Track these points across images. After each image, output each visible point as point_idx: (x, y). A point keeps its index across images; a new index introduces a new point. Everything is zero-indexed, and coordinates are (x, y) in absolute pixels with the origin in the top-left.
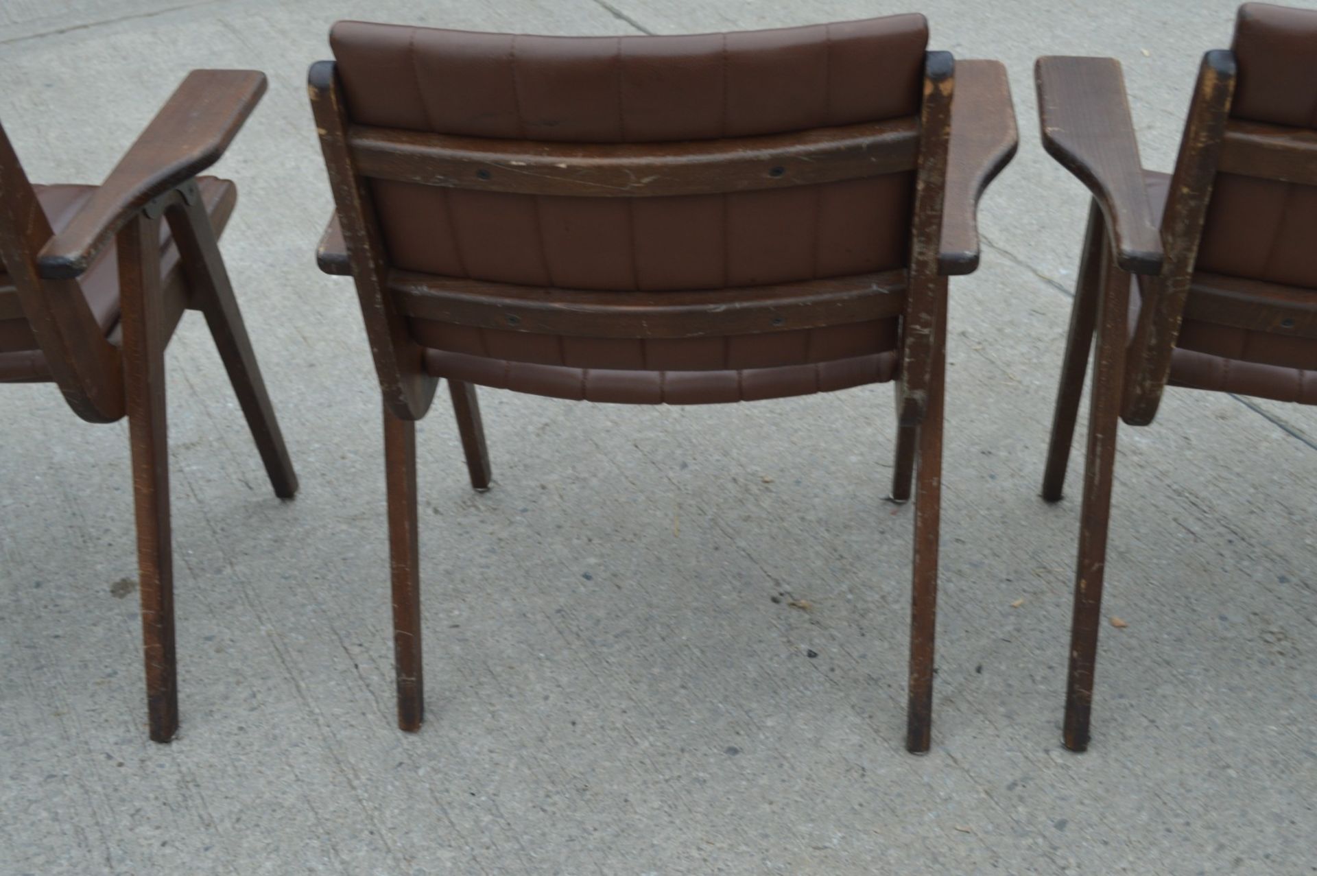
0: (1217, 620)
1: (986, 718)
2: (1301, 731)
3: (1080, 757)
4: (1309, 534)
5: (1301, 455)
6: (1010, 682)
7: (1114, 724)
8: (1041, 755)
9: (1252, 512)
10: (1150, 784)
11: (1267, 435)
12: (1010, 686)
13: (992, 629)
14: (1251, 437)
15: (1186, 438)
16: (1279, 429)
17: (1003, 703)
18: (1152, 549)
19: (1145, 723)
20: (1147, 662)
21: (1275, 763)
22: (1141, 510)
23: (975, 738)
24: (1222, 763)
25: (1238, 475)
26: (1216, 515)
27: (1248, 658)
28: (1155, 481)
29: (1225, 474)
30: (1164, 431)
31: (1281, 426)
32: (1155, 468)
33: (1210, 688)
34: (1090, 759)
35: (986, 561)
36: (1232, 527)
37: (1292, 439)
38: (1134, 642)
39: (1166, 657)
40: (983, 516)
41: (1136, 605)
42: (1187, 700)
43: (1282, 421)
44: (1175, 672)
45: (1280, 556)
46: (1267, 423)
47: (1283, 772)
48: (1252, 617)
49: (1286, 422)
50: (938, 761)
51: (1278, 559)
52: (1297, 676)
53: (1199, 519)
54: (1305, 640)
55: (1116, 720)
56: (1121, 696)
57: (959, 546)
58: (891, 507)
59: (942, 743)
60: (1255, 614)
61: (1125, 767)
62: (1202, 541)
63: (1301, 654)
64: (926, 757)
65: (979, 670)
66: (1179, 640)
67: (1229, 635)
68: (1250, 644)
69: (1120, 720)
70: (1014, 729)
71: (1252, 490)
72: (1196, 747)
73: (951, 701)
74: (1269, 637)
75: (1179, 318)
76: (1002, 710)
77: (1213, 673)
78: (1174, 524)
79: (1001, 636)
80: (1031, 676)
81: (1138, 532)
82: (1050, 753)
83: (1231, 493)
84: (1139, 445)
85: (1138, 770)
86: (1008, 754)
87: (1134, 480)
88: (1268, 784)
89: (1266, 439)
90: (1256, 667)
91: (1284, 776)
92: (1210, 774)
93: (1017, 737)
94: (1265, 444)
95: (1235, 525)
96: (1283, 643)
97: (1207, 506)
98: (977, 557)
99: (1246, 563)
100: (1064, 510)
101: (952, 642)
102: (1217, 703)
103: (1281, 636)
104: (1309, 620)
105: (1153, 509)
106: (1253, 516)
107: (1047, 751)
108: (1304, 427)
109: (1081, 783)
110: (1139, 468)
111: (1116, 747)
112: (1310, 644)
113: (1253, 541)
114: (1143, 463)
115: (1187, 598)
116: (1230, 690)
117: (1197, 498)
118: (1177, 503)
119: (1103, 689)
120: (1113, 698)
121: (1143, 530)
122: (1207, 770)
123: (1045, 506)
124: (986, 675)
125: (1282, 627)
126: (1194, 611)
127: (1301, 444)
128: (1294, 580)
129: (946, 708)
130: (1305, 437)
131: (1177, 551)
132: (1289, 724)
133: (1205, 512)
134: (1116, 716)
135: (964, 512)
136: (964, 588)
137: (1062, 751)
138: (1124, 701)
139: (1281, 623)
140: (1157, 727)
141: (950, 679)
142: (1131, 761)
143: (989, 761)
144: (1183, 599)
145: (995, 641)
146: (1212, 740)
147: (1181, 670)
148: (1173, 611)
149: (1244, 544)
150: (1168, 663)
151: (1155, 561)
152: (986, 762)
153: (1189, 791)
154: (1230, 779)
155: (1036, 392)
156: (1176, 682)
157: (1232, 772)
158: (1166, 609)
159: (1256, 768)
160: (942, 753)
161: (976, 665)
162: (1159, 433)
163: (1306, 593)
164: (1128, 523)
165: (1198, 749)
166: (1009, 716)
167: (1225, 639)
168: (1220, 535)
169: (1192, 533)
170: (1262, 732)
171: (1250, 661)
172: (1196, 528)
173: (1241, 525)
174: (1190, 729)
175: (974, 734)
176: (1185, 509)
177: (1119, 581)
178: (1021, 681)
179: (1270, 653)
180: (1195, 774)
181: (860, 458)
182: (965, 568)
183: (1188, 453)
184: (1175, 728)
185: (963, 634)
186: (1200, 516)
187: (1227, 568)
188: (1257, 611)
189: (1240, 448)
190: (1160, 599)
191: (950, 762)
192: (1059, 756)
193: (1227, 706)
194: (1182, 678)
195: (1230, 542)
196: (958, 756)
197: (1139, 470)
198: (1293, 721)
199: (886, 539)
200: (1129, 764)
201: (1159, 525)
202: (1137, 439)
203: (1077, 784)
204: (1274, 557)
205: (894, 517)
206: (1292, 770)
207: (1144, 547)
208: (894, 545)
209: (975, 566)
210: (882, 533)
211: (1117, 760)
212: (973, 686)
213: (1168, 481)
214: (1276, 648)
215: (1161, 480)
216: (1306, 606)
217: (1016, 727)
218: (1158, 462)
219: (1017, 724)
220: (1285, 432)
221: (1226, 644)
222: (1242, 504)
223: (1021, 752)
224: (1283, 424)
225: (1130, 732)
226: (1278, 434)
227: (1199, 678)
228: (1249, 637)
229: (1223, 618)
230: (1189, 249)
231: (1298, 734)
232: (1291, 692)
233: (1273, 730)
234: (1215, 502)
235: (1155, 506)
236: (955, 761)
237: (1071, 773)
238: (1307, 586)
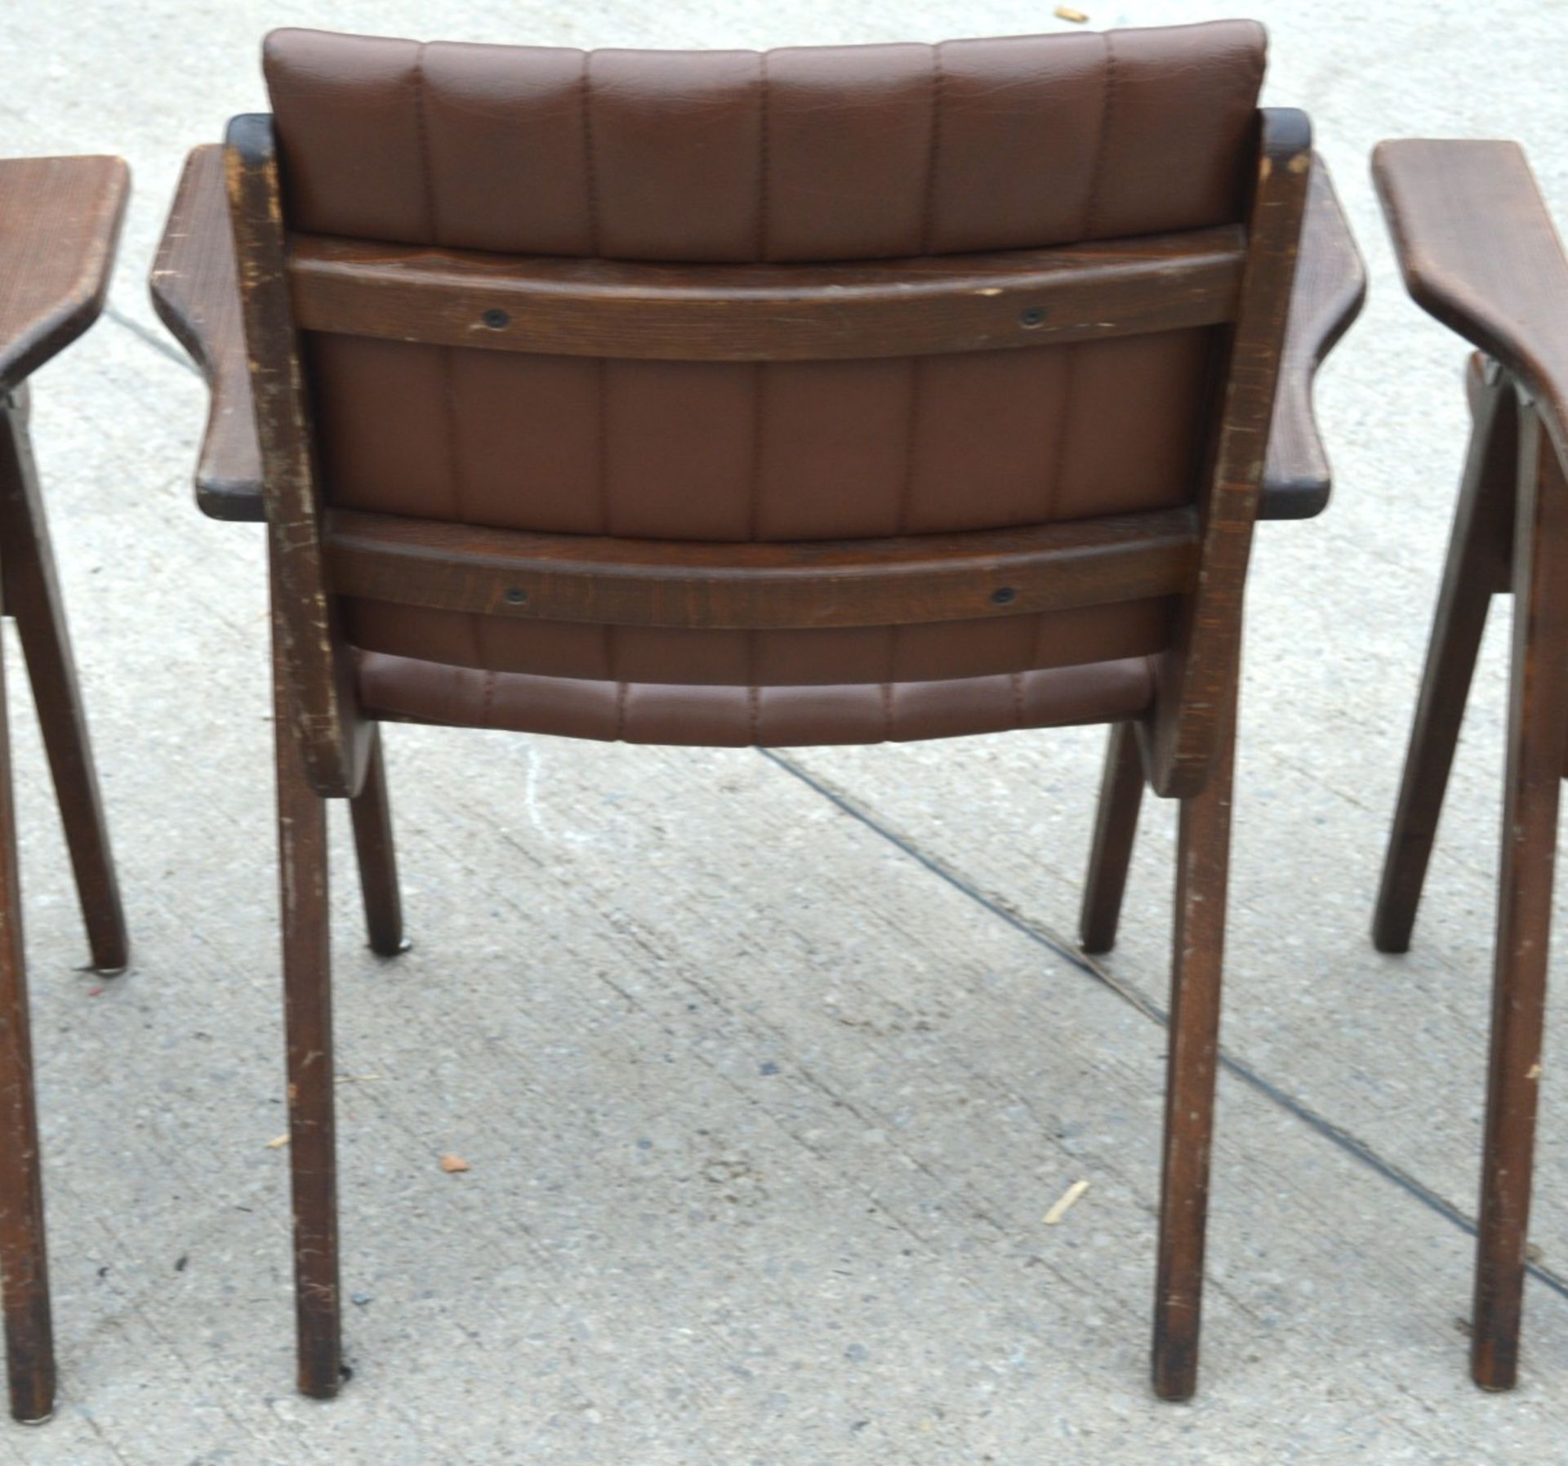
0: (633, 1148)
1: (173, 1351)
2: (733, 1333)
3: (325, 1407)
4: (834, 986)
5: (854, 846)
6: (233, 1283)
7: (403, 1344)
8: (258, 1408)
9: (743, 953)
10: (442, 1446)
11: (804, 817)
12: (230, 1289)
13: (222, 1191)
14: (774, 821)
15: (658, 829)
16: (828, 804)
17: (211, 1322)
18: (548, 1030)
19: (459, 1337)
20: (491, 1231)
21: (673, 1393)
22: (545, 961)
23: (144, 1386)
24: (581, 1400)
25: (735, 889)
26: (679, 963)
27: (672, 1211)
28: (583, 909)
29: (711, 888)
30: (621, 819)
31: (833, 799)
32: (589, 885)
33: (591, 1269)
34: (347, 1408)
35: (243, 1070)
36: (703, 982)
37: (848, 820)
38: (474, 1197)
39: (525, 1220)
40: (258, 990)
41: (494, 1130)
42: (545, 1293)
43: (834, 788)
44: (535, 1245)
45: (774, 1028)
46: (809, 794)
47: (684, 1407)
48: (697, 1139)
49: (843, 790)
50: (66, 1434)
51: (769, 1033)
52: (752, 1237)
53: (645, 972)
54: (781, 1173)
55: (407, 1337)
56: (428, 1295)
57: (200, 1045)
58: (92, 982)
59: (82, 1400)
60: (703, 1133)
61: (404, 1419)
62: (642, 1010)
63: (767, 1197)
64: (45, 1428)
65: (181, 1265)
66: (556, 1188)
67: (648, 1172)
68: (682, 1185)
69: (415, 1336)
70: (220, 1366)
71: (753, 915)
72: (540, 1374)
73: (116, 1324)
74: (717, 1172)
75: (320, 597)
76: (207, 1333)
77: (602, 1241)
78: (598, 983)
79: (237, 1202)
80: (273, 1269)
81: (529, 1000)
82: (275, 1404)
83: (713, 921)
84: (570, 846)
85: (427, 1422)
86: (198, 1411)
87: (546, 909)
88: (654, 1430)
89: (800, 822)
90: (682, 1227)
91: (684, 1415)
92: (553, 1422)
93: (222, 1380)
94: (797, 832)
95: (707, 978)
96: (741, 1180)
97: (667, 947)
98: (226, 1064)
99: (709, 1044)
100: (407, 970)
101: (144, 1218)
102: (597, 1295)
103: (740, 1169)
104: (796, 1138)
105: (567, 957)
106: (743, 960)
107: (269, 1402)
108: (873, 797)
109: (318, 1453)
110: (561, 888)
111: (396, 1385)
112: (788, 1180)
113: (732, 1004)
114: (569, 877)
115: (590, 1112)
116: (627, 1269)
117: (651, 933)
118: (613, 945)
119: (400, 1284)
120: (413, 1298)
121: (539, 997)
122: (551, 1414)
123: (374, 965)
124: (191, 1273)
125: (745, 1153)
126: (596, 1134)
127: (859, 827)
128: (789, 1068)
129: (104, 1337)
130: (872, 816)
131: (591, 1030)
132: (715, 1323)
133: (660, 958)
134: (410, 1330)
135: (223, 984)
136: (191, 1120)
137: (296, 1399)
138: (431, 1303)
139: (744, 1146)
140: (479, 1344)
141: (124, 1286)
142: (416, 1408)
143: (160, 1426)
144: (582, 1114)
145: (224, 1211)
146: (573, 1361)
147: (547, 1241)
148: (558, 1137)
149: (716, 1009)
150: (526, 1230)
151: (548, 1050)
152: (153, 1429)
153: (510, 1453)
154: (587, 1426)
155: (410, 760)
156: (532, 1262)
157: (594, 1415)
158: (547, 1135)
159: (638, 1403)
160: (78, 1419)
161: (178, 1256)
162: (612, 821)
163: (804, 1089)
164: (515, 986)
165: (544, 1379)
166: (215, 1345)
167: (638, 1180)
168: (677, 996)
169: (627, 997)
170: (664, 1339)
171: (674, 1217)
172: (637, 988)
173: (718, 977)
174: (538, 1343)
175: (143, 1381)
176: (624, 955)
177: (473, 1090)
178: (253, 1281)
179: (714, 1199)
180: (526, 1423)
181: (56, 898)
182: (201, 1084)
183: (655, 856)
184: (512, 1342)
185: (168, 1203)
186: (650, 966)
187: (674, 1055)
188: (707, 1127)
189: (749, 840)
190: (540, 1116)
191: (88, 1433)
192: (290, 1408)
193: (614, 1299)
194: (544, 1254)
195: (692, 1007)
196: (105, 1421)
197: (559, 892)
198: (724, 1316)
199: (69, 1041)
200: (412, 1415)
201: (570, 986)
202: (569, 835)
203: (310, 1456)
204: (762, 1029)
205: (92, 1000)
206: (702, 1403)
207: (534, 1026)
208: (81, 1050)
209: (219, 1078)
210: (64, 1030)
211: (392, 1408)
212: (163, 1295)
213: (606, 908)
214: (727, 1191)
215: (594, 906)
216: (797, 1112)
217: (225, 1363)
218: (596, 874)
219: (227, 1357)
220: (839, 809)
221: (639, 1188)
222: (730, 940)
223: (224, 1407)
224: (836, 793)
225: (428, 1357)
226: (823, 811)
227: (575, 1253)
228: (684, 1174)
229: (645, 1144)
230: (293, 472)
231: (728, 1339)
232: (731, 1266)
233: (685, 1336)
234: (681, 940)
235: (571, 952)
236: (98, 1431)
237: (304, 1436)
238: (809, 1077)
